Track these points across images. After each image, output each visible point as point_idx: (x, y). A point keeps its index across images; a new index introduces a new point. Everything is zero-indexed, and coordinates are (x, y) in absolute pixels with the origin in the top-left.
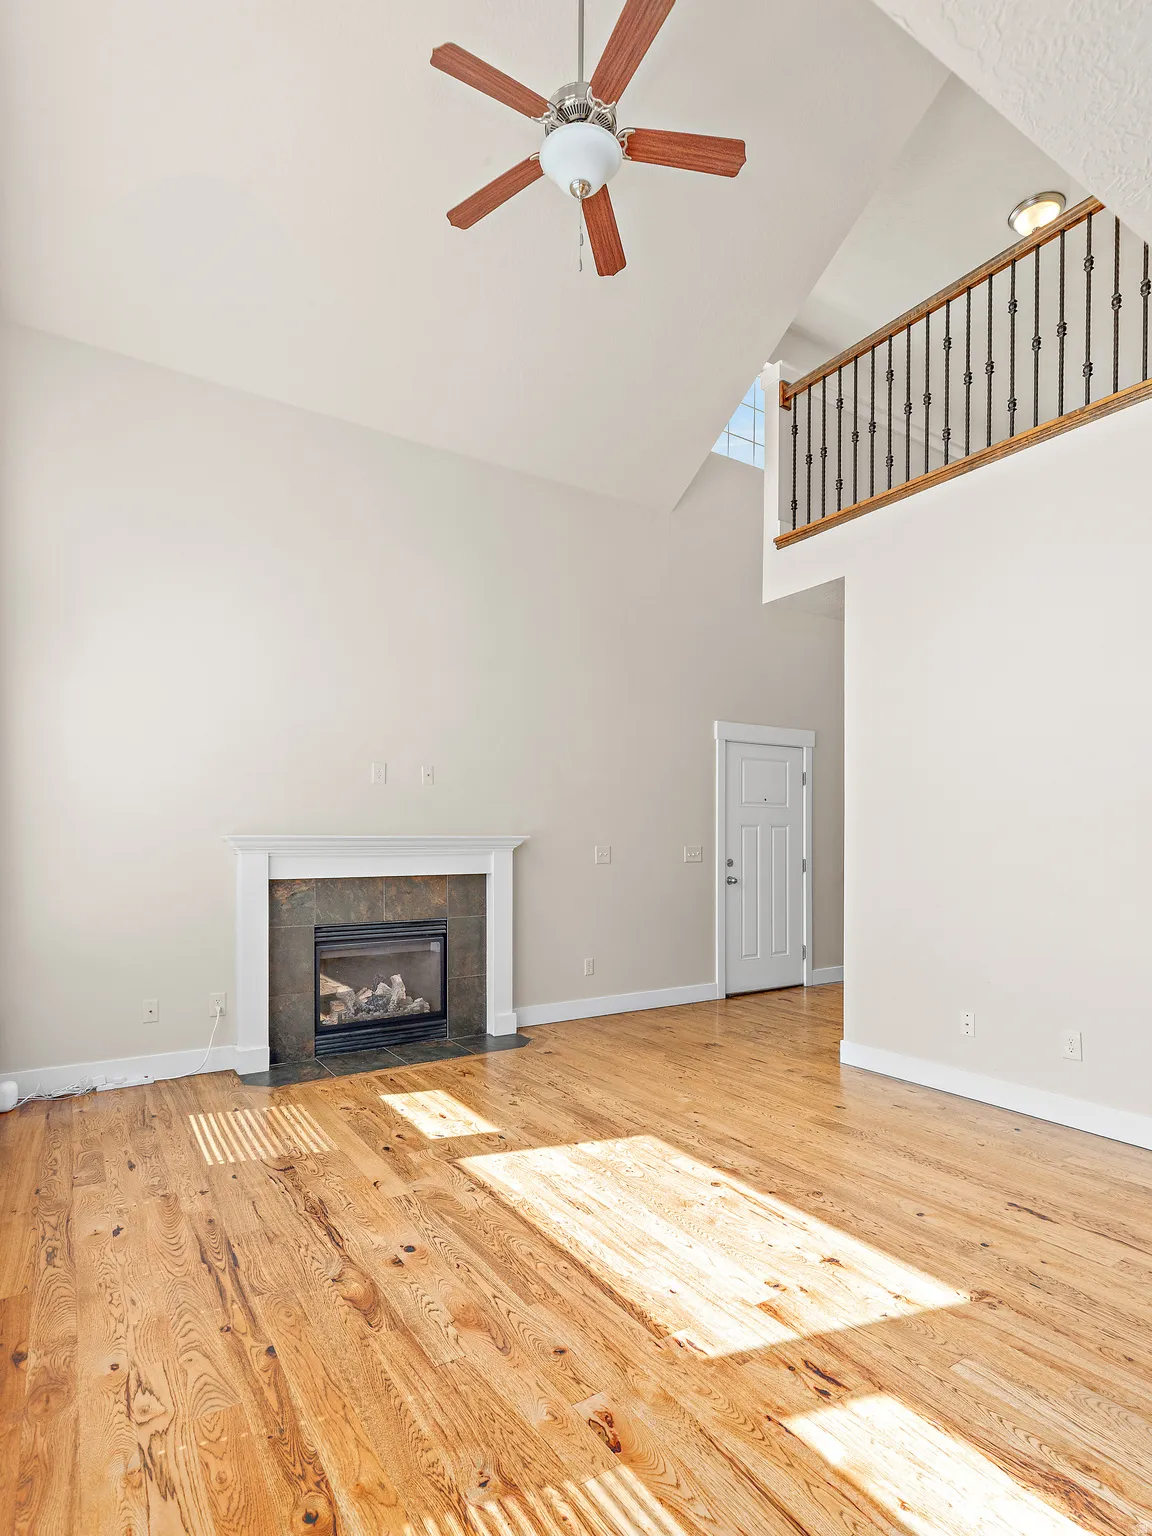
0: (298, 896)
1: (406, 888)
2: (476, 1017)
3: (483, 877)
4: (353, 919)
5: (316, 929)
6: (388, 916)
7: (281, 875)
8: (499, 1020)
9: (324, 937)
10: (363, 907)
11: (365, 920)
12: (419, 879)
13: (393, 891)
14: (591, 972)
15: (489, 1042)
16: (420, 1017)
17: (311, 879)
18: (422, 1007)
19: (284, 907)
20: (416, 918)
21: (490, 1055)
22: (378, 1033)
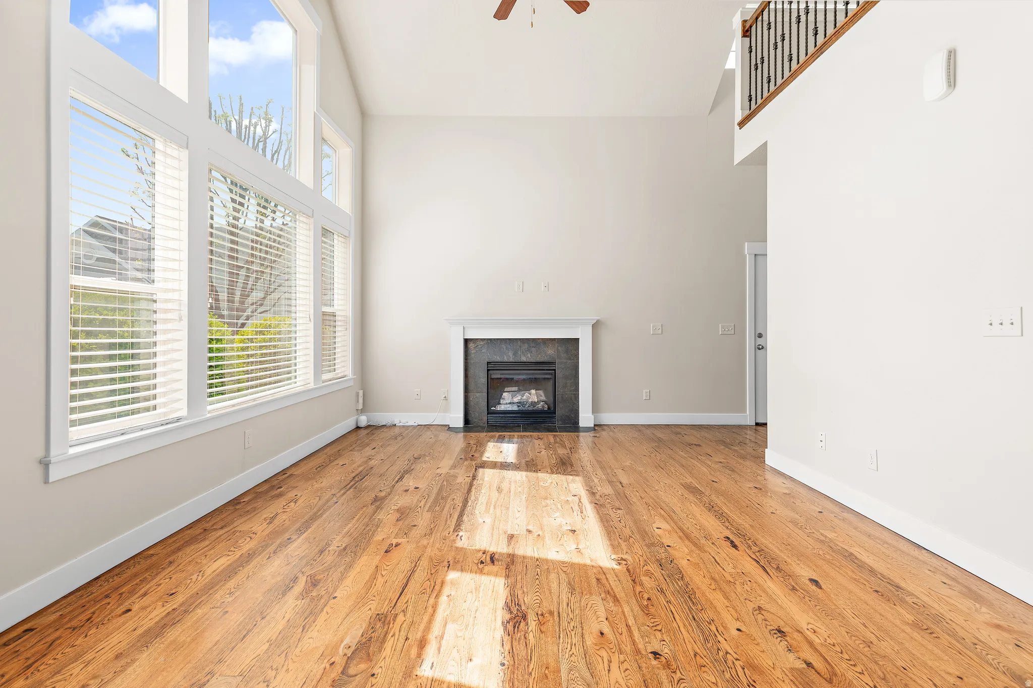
0: (479, 346)
1: (532, 345)
2: (573, 416)
3: (578, 340)
4: (506, 359)
5: (488, 363)
6: (524, 359)
7: (469, 336)
8: (586, 419)
9: (491, 367)
10: (511, 354)
11: (511, 360)
12: (541, 340)
13: (526, 346)
14: (648, 398)
15: (581, 429)
16: (542, 412)
17: (485, 339)
18: (543, 407)
19: (473, 352)
20: (538, 360)
21: (581, 434)
22: (518, 417)
